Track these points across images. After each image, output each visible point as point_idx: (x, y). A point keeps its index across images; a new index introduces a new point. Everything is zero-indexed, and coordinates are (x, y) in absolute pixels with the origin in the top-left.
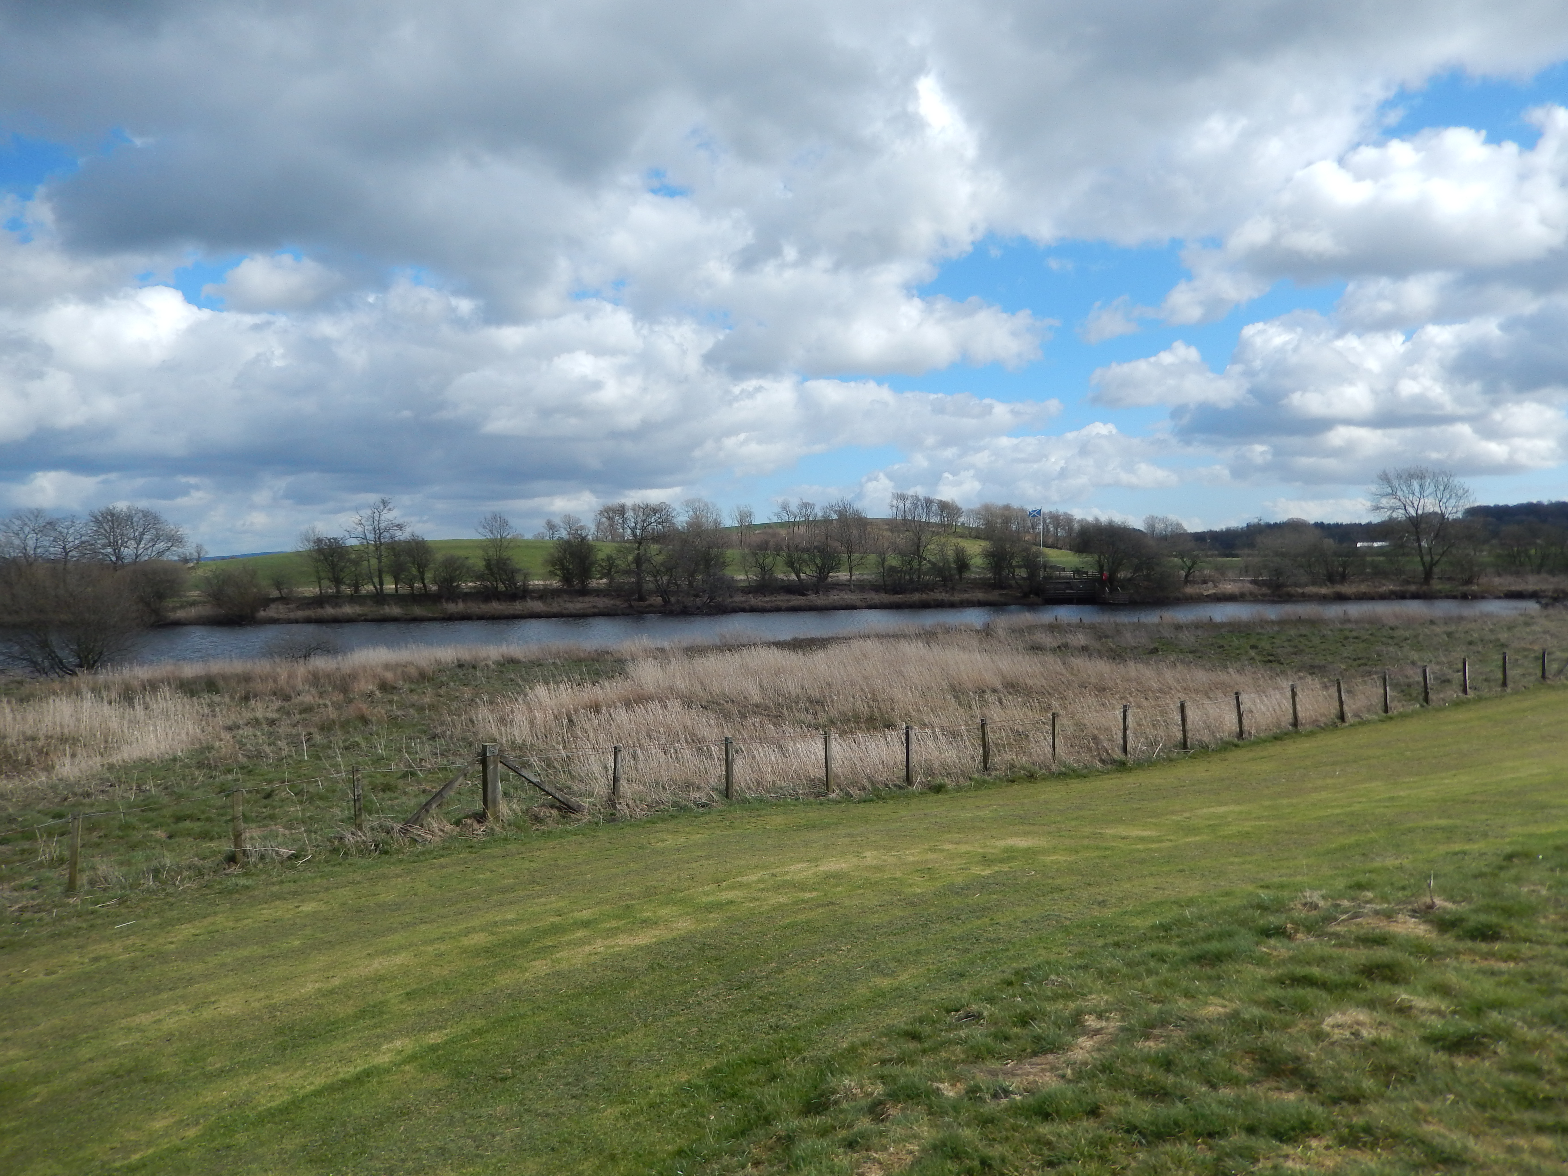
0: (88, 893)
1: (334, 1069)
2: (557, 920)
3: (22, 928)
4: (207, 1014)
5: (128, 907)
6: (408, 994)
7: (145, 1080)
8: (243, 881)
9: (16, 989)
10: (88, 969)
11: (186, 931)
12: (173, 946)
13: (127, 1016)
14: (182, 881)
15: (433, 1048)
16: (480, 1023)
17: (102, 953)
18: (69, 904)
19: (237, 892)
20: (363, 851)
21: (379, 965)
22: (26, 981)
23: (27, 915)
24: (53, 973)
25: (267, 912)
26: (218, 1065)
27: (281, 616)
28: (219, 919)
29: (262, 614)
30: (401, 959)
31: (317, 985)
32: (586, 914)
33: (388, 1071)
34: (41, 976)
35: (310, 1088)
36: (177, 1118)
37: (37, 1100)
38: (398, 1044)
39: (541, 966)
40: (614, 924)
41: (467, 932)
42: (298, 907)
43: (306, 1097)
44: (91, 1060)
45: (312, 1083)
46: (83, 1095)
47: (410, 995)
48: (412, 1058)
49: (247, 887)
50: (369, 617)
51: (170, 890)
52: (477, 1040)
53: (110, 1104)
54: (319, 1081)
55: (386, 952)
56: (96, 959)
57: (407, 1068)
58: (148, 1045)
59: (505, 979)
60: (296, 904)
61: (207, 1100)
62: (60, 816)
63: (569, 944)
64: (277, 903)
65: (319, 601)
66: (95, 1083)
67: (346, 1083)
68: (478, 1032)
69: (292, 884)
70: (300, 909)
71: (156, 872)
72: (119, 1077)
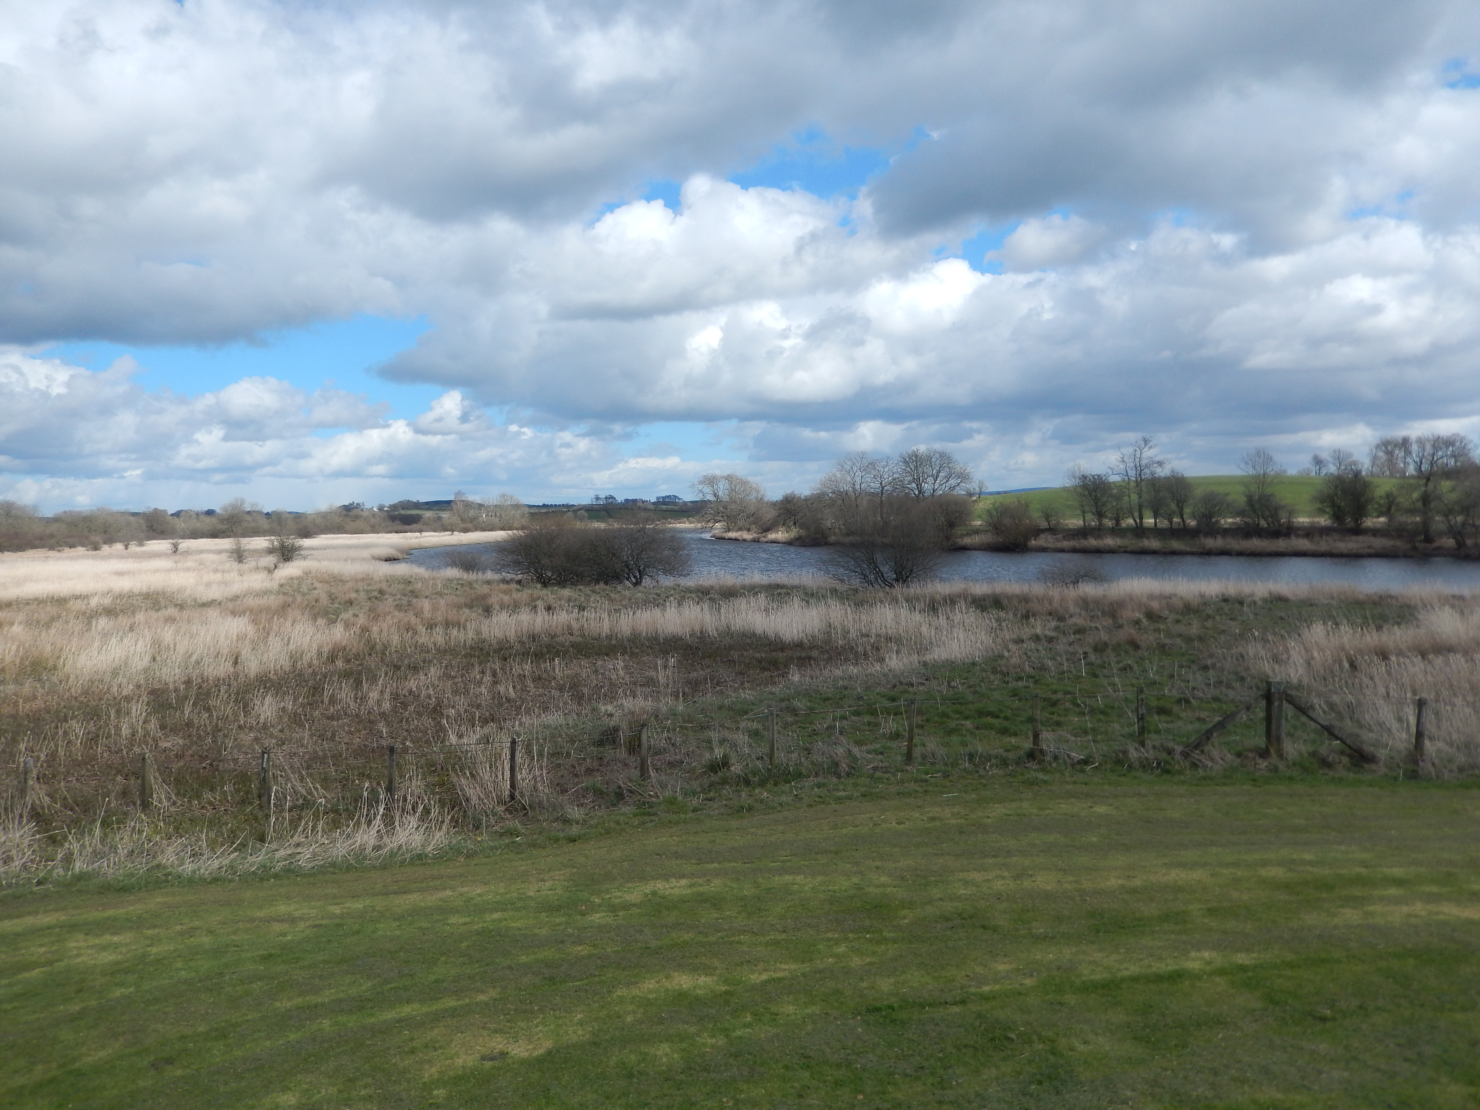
0: (921, 764)
1: (1146, 962)
2: (1363, 871)
3: (876, 783)
4: (1027, 883)
5: (951, 781)
6: (1209, 910)
7: (984, 927)
8: (1041, 776)
9: (878, 830)
10: (927, 826)
11: (998, 810)
12: (990, 820)
13: (963, 871)
14: (991, 767)
15: (1243, 968)
16: (1290, 957)
17: (937, 815)
18: (907, 771)
19: (1037, 784)
20: (1145, 766)
21: (1176, 876)
22: (884, 826)
23: (878, 774)
24: (902, 823)
25: (1065, 807)
26: (1042, 930)
27: (1049, 545)
28: (1025, 804)
29: (1033, 543)
30: (1197, 875)
31: (1120, 882)
32: (1397, 872)
33: (1198, 977)
34: (894, 824)
35: (1126, 973)
36: (1014, 966)
37: (906, 921)
38: (1206, 955)
39: (1351, 916)
40: (1434, 889)
41: (1264, 864)
42: (1092, 807)
43: (1123, 980)
44: (941, 899)
45: (1127, 969)
46: (939, 926)
47: (1211, 912)
48: (1221, 972)
49: (1045, 782)
50: (1129, 549)
51: (982, 772)
52: (1289, 972)
53: (960, 939)
54: (1134, 969)
55: (1182, 865)
56: (933, 819)
57: (1218, 979)
58: (983, 899)
59: (1311, 919)
60: (1090, 805)
61: (1037, 957)
62: (893, 700)
63: (1382, 899)
64: (1072, 800)
65: (1083, 532)
66: (947, 919)
67: (1159, 978)
68: (1291, 965)
69: (1084, 786)
70: (1094, 809)
71: (971, 756)
72: (963, 919)
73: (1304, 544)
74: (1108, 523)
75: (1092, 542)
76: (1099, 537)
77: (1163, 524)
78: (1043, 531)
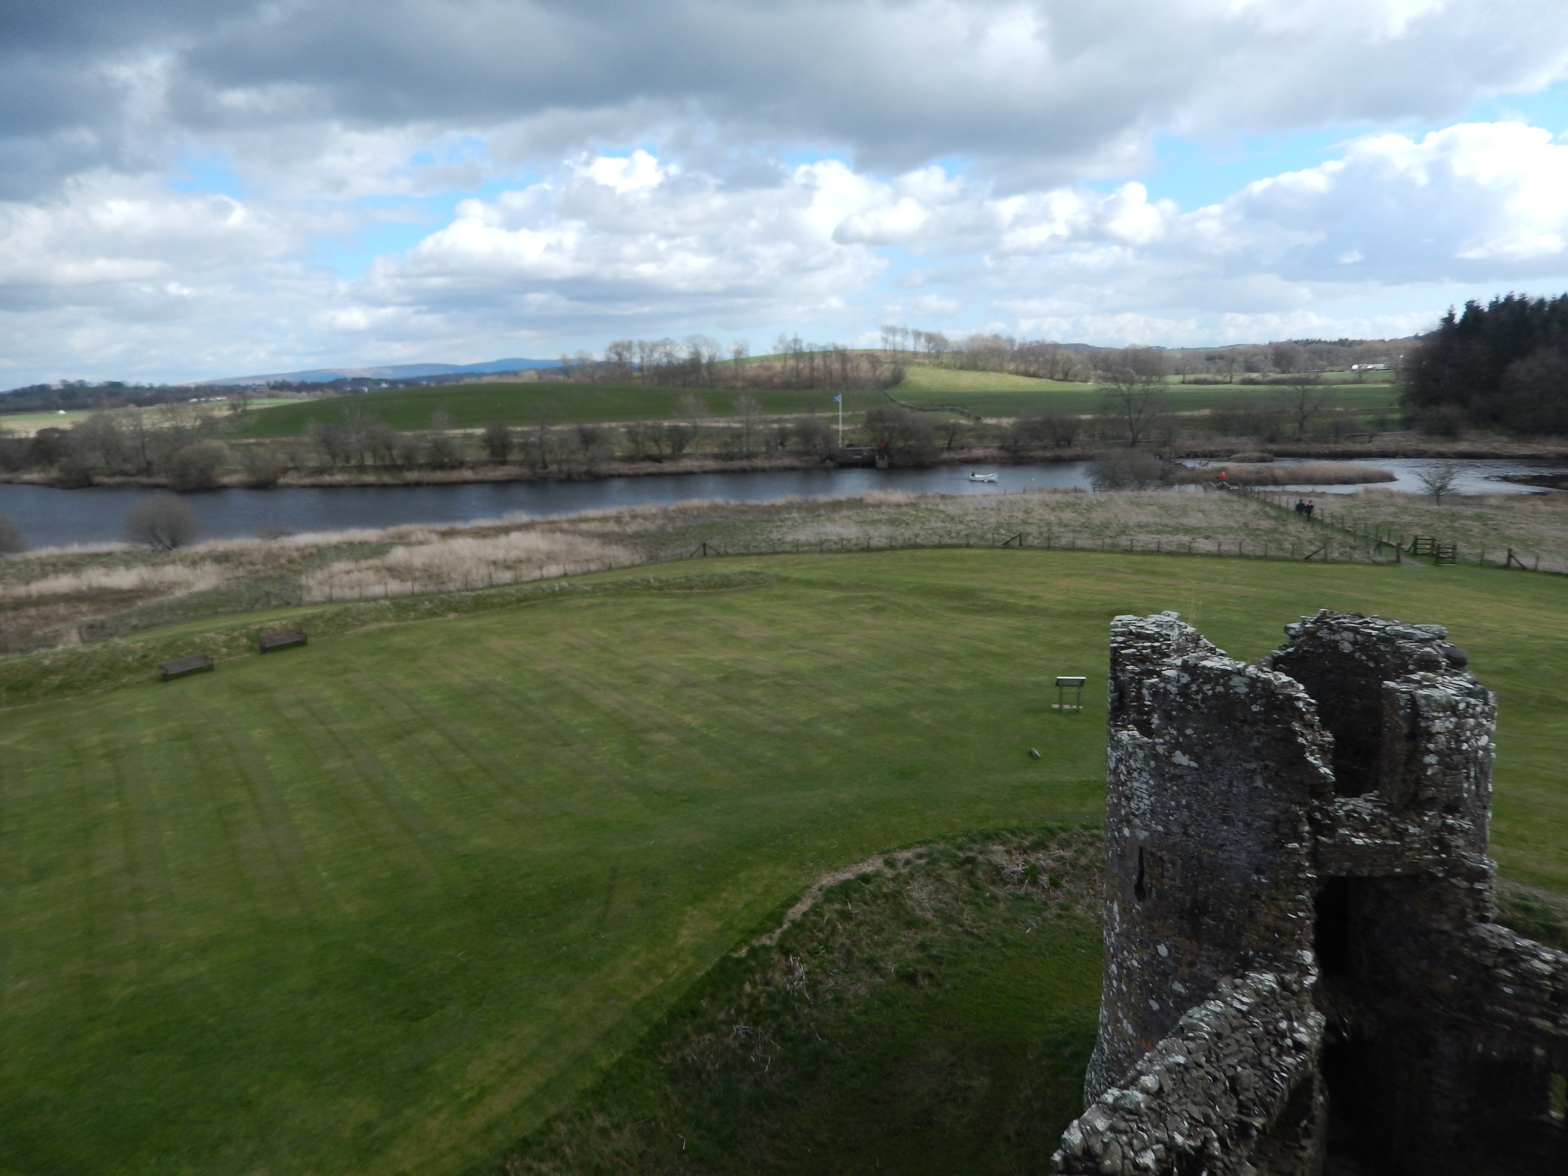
27: (295, 483)
29: (282, 480)
73: (468, 474)
74: (340, 464)
75: (327, 479)
76: (332, 474)
77: (379, 463)
78: (290, 469)
